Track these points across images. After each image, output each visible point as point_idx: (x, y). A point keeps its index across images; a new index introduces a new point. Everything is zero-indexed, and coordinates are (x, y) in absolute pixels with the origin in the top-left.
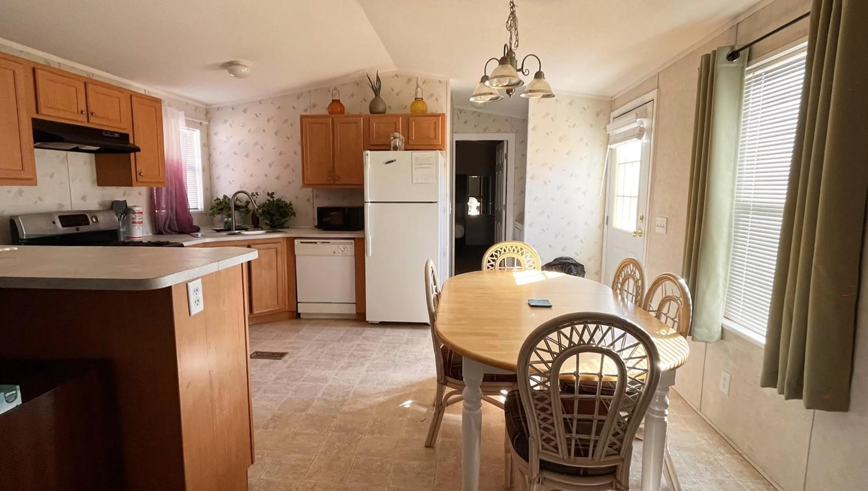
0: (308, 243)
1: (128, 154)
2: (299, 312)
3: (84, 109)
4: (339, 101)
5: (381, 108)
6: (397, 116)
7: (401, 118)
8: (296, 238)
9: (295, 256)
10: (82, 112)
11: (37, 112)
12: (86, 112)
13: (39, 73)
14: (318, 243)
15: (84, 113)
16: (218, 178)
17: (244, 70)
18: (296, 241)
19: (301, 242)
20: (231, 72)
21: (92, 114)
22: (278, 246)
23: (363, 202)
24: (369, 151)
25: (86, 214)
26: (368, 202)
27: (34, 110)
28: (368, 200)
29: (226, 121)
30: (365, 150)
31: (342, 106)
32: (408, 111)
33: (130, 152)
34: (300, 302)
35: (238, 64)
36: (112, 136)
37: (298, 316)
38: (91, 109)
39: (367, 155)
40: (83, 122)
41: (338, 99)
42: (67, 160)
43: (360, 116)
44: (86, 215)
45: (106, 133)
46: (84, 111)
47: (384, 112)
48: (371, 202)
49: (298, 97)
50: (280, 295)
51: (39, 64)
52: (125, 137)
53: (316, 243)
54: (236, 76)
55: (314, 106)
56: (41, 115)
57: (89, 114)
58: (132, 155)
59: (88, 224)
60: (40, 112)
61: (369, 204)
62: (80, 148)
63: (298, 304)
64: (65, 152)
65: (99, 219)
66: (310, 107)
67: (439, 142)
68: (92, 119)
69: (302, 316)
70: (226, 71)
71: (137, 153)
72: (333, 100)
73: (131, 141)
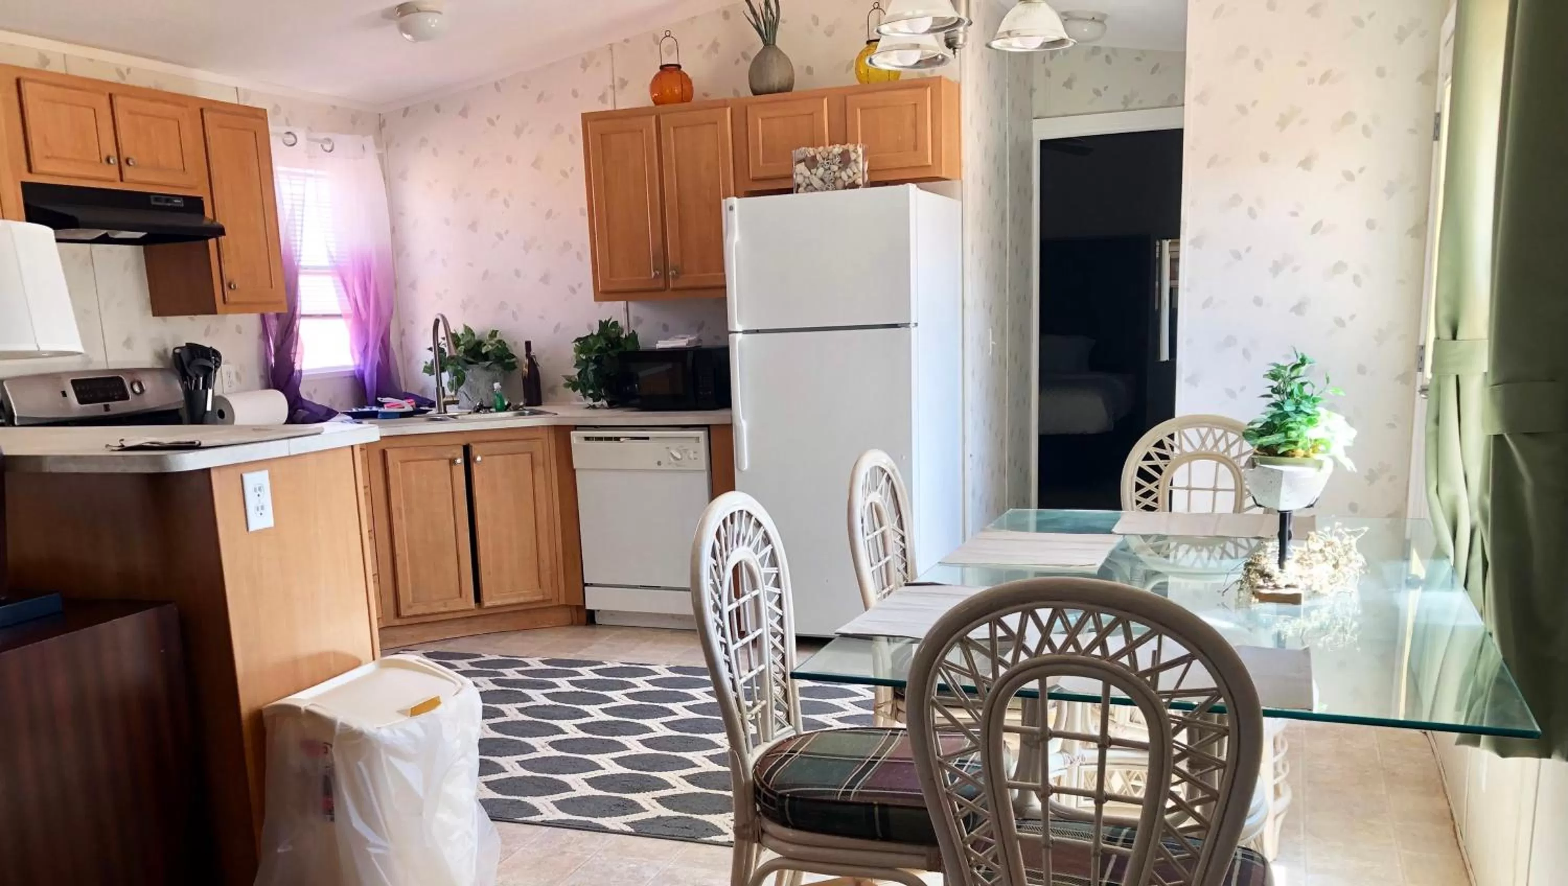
0: (599, 439)
1: (201, 243)
2: (589, 606)
3: (113, 153)
4: (679, 66)
5: (776, 77)
6: (818, 95)
7: (825, 100)
8: (576, 428)
9: (574, 471)
10: (108, 160)
11: (30, 170)
12: (116, 160)
13: (26, 87)
14: (622, 440)
15: (111, 161)
16: (413, 286)
17: (433, 22)
18: (572, 433)
19: (587, 439)
20: (404, 29)
21: (127, 161)
22: (537, 446)
23: (727, 332)
24: (735, 199)
25: (120, 376)
26: (737, 332)
27: (24, 167)
28: (734, 326)
29: (424, 141)
30: (725, 197)
31: (685, 80)
32: (851, 79)
33: (207, 238)
34: (591, 585)
35: (419, 11)
36: (169, 204)
37: (590, 619)
38: (125, 153)
39: (731, 208)
40: (112, 181)
41: (676, 63)
42: (93, 264)
43: (724, 104)
44: (121, 378)
45: (156, 200)
46: (113, 157)
47: (788, 88)
48: (745, 332)
49: (584, 66)
50: (546, 564)
51: (25, 69)
52: (194, 205)
53: (617, 439)
54: (417, 38)
55: (624, 83)
56: (36, 173)
57: (122, 162)
58: (212, 242)
59: (125, 397)
60: (34, 170)
61: (739, 337)
62: (111, 236)
63: (586, 588)
64: (87, 246)
65: (145, 388)
66: (613, 87)
67: (927, 160)
68: (128, 173)
69: (598, 620)
70: (393, 27)
71: (222, 238)
72: (662, 67)
73: (208, 213)
